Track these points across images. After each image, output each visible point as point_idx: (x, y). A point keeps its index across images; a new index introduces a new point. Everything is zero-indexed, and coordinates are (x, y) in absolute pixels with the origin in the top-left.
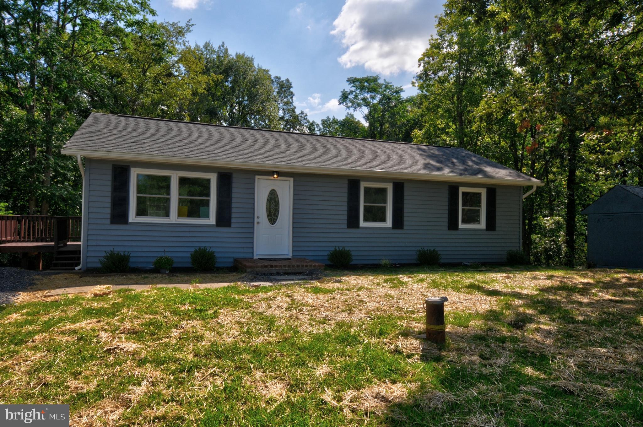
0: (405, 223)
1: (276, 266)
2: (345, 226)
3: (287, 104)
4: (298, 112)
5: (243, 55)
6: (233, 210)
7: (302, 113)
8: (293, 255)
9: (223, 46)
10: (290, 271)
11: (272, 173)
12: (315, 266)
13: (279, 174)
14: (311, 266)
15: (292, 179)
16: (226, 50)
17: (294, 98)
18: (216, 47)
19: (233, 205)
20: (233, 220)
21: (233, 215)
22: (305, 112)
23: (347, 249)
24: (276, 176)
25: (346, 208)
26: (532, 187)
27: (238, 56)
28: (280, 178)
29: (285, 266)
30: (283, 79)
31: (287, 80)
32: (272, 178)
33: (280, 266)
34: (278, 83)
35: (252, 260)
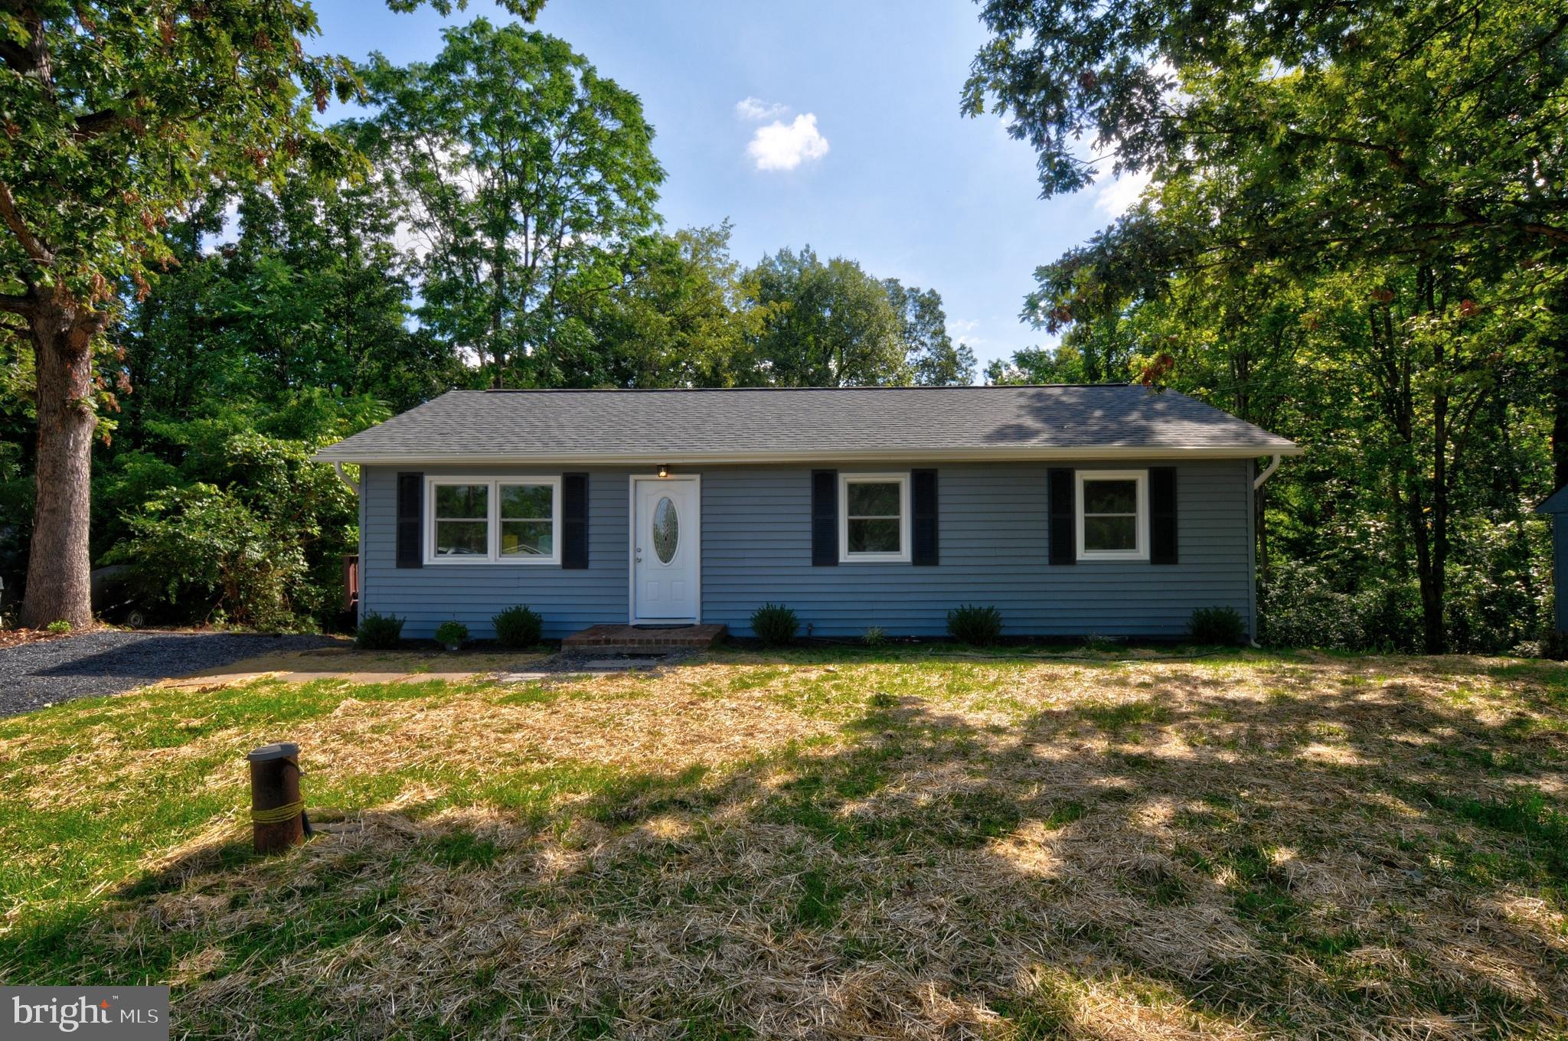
0: (942, 553)
1: (615, 642)
2: (809, 562)
3: (935, 334)
4: (955, 346)
5: (839, 260)
6: (592, 539)
7: (963, 348)
8: (702, 620)
9: (807, 251)
10: (642, 651)
11: (657, 469)
12: (690, 642)
13: (670, 468)
14: (683, 641)
15: (697, 477)
16: (813, 257)
17: (946, 322)
18: (797, 255)
19: (592, 530)
20: (591, 557)
21: (592, 548)
22: (968, 346)
23: (788, 607)
24: (663, 474)
25: (809, 527)
26: (1270, 459)
27: (835, 263)
28: (670, 477)
29: (632, 641)
30: (924, 290)
31: (932, 292)
32: (656, 477)
33: (624, 642)
34: (915, 300)
35: (625, 626)
